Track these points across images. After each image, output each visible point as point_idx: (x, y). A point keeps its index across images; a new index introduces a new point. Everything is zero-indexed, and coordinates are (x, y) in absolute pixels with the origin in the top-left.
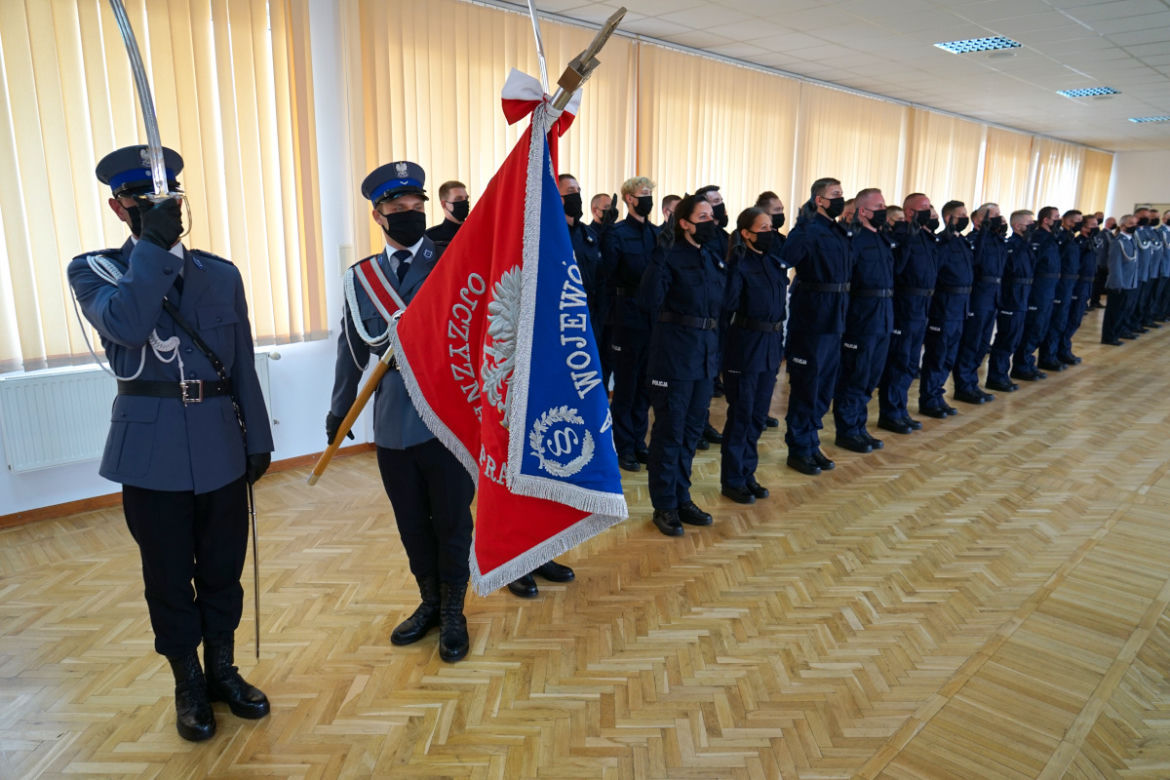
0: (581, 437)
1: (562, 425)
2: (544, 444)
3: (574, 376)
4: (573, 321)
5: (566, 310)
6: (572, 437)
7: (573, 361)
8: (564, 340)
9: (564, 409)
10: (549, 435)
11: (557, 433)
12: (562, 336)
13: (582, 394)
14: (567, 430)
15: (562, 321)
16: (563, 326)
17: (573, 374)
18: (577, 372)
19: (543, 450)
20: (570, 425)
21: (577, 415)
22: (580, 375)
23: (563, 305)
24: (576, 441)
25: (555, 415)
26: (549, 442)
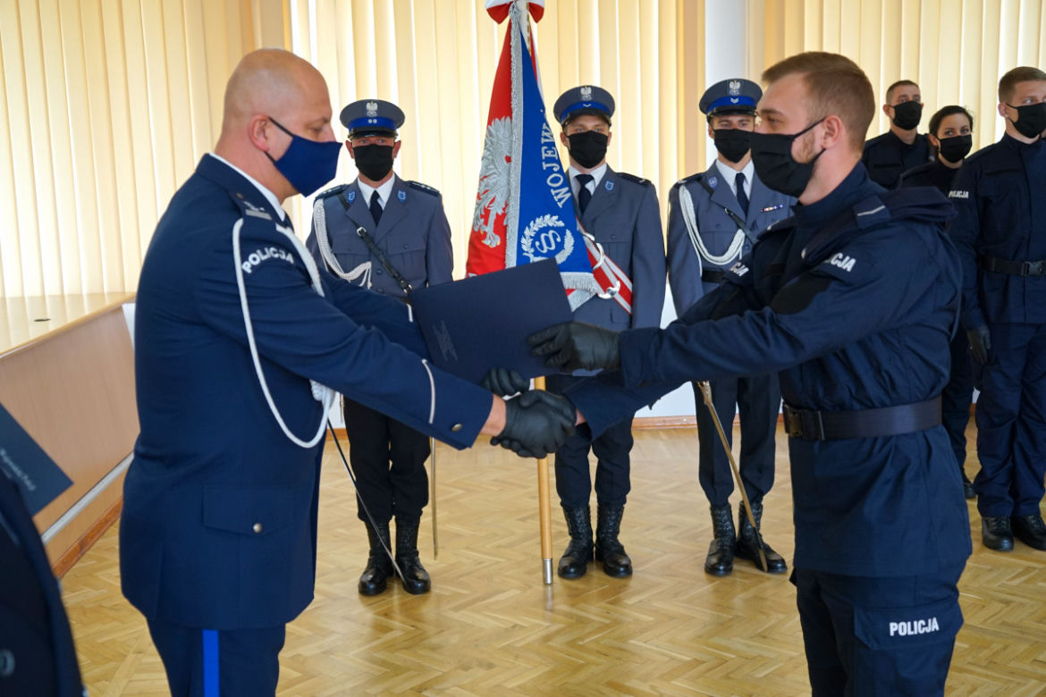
0: (563, 235)
1: (546, 229)
2: (533, 245)
3: (553, 192)
4: (550, 152)
5: (546, 144)
6: (555, 236)
7: (552, 181)
8: (545, 166)
9: (548, 217)
10: (536, 237)
11: (543, 236)
12: (544, 163)
13: (560, 205)
14: (551, 232)
15: (543, 152)
16: (544, 156)
17: (552, 191)
18: (555, 189)
19: (532, 250)
20: (553, 228)
21: (558, 220)
22: (557, 191)
23: (543, 141)
24: (559, 240)
25: (540, 222)
26: (537, 244)
